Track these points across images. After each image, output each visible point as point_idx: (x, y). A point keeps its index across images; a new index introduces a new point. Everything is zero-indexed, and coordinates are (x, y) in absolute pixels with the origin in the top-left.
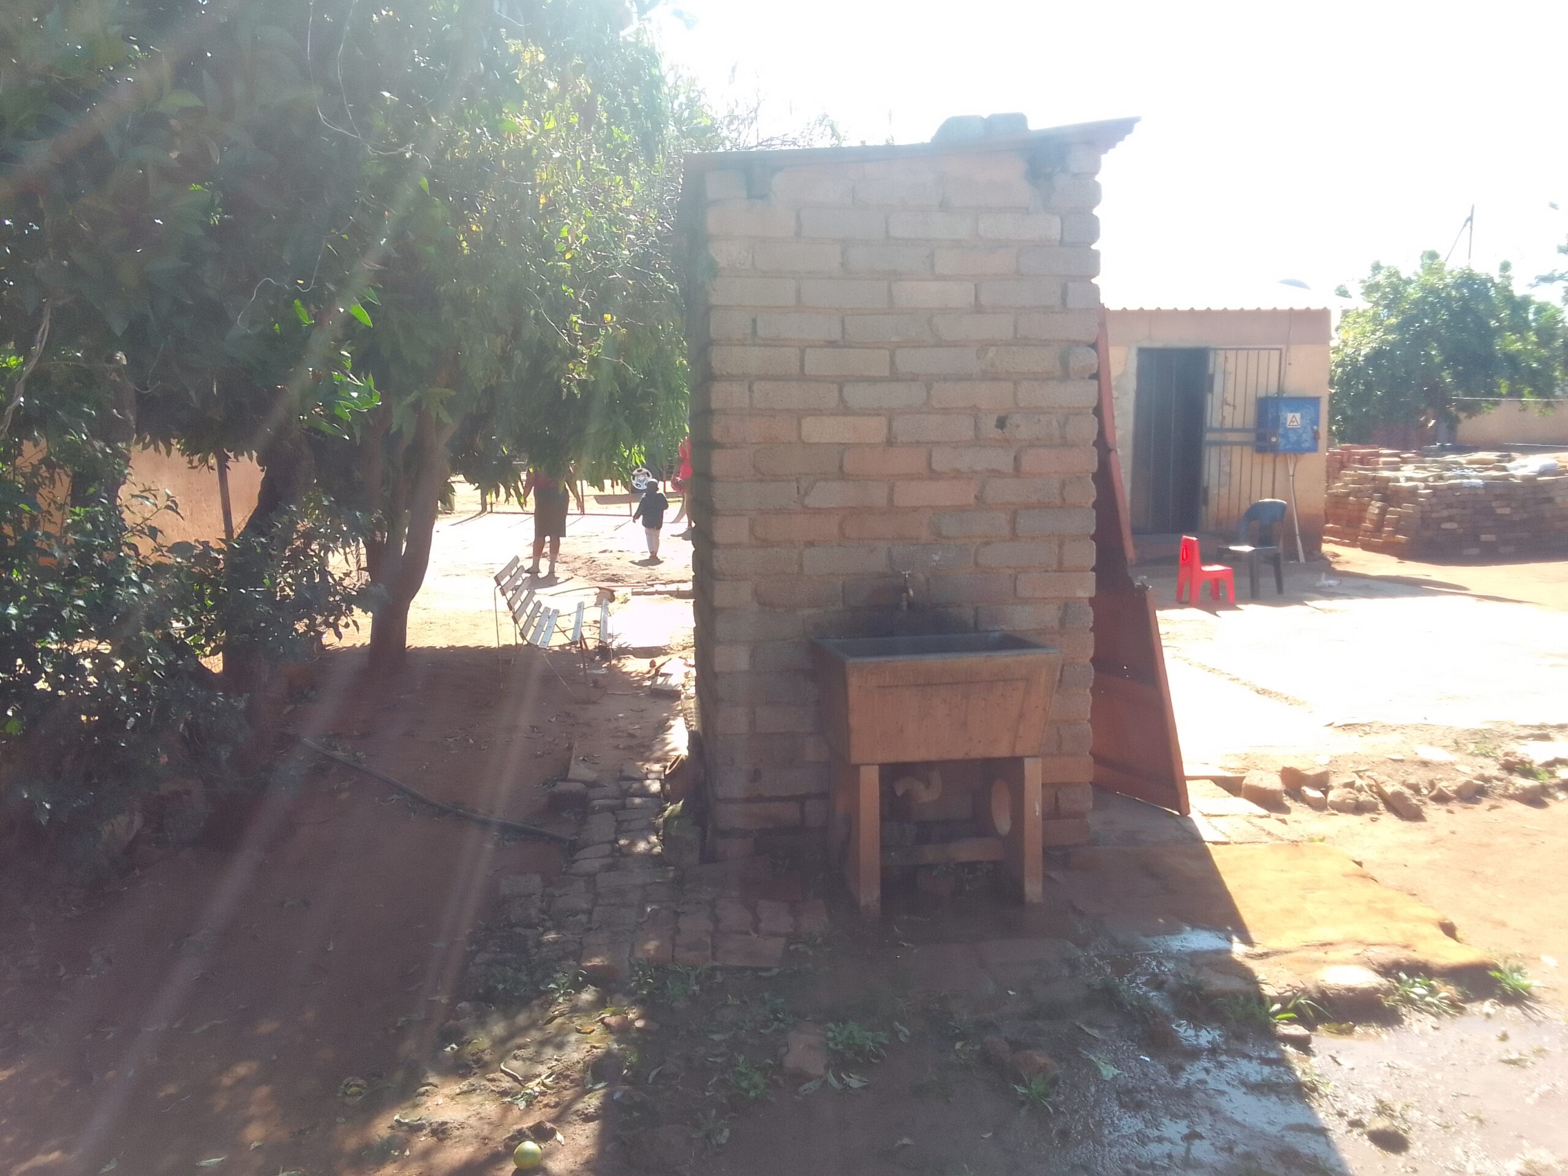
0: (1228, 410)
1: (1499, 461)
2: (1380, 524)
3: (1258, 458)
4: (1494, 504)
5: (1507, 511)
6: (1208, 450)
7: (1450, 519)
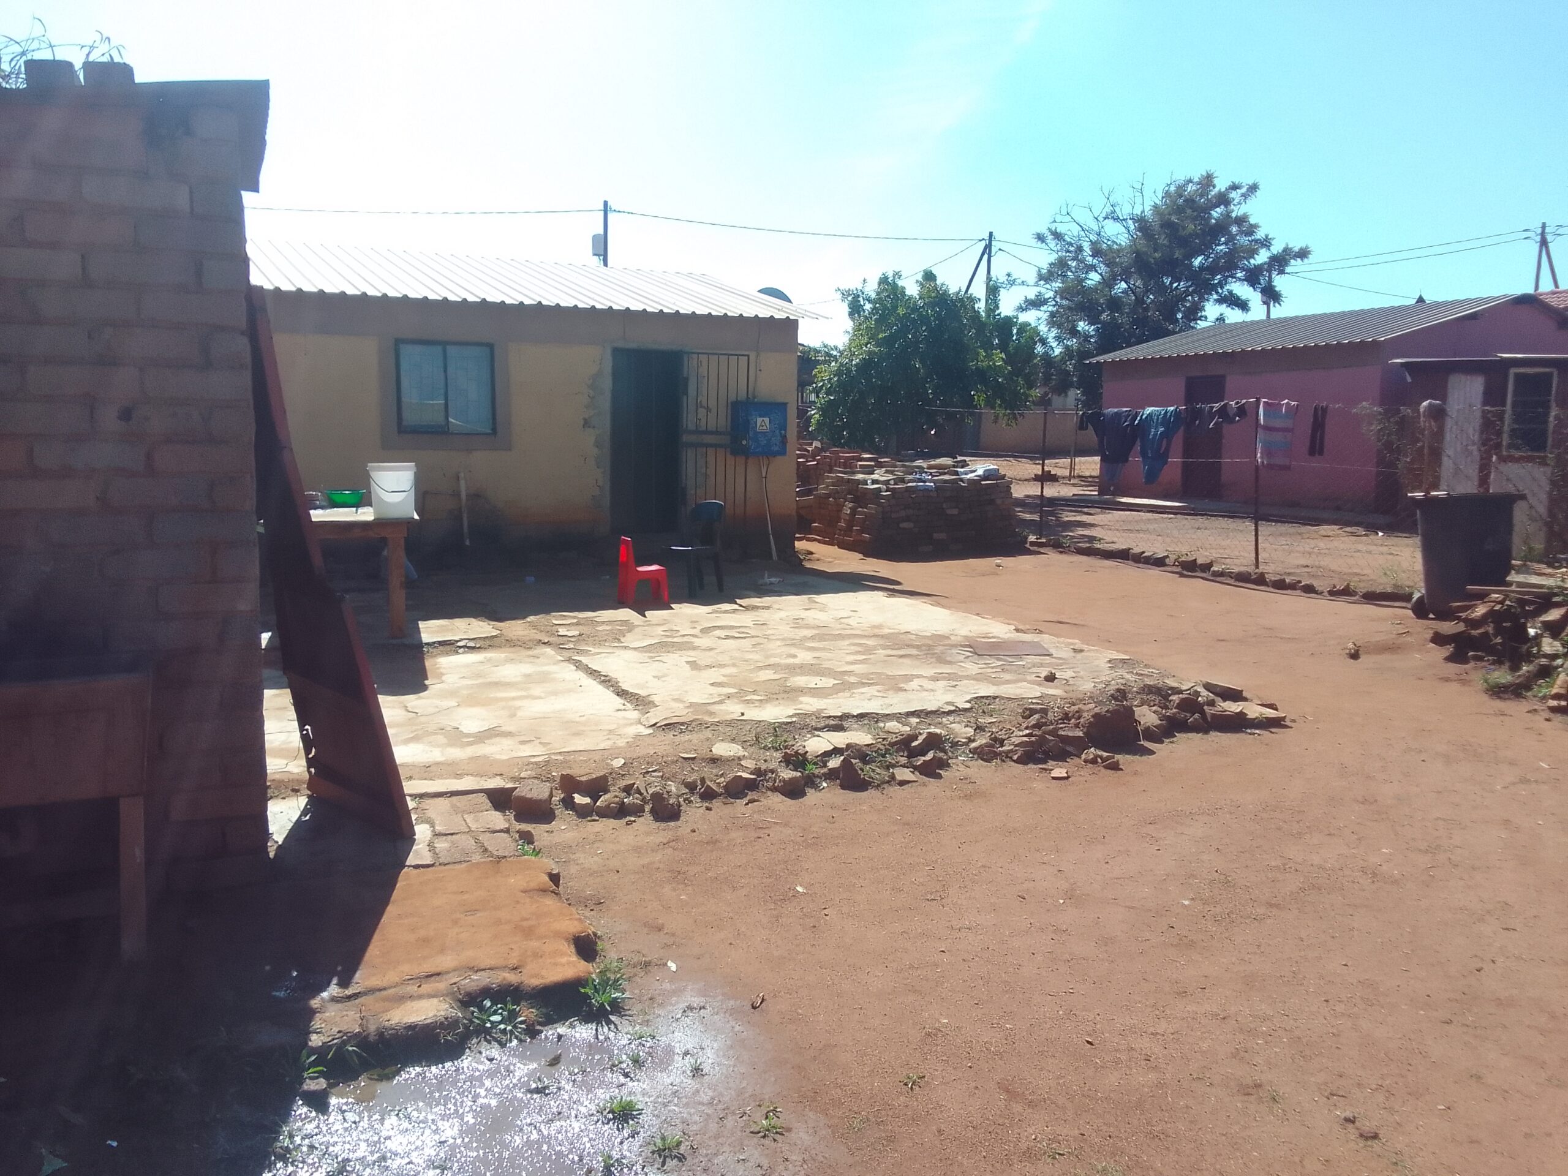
0: (702, 412)
1: (954, 466)
2: (851, 523)
3: (730, 460)
4: (944, 506)
5: (955, 512)
6: (684, 453)
7: (908, 519)
